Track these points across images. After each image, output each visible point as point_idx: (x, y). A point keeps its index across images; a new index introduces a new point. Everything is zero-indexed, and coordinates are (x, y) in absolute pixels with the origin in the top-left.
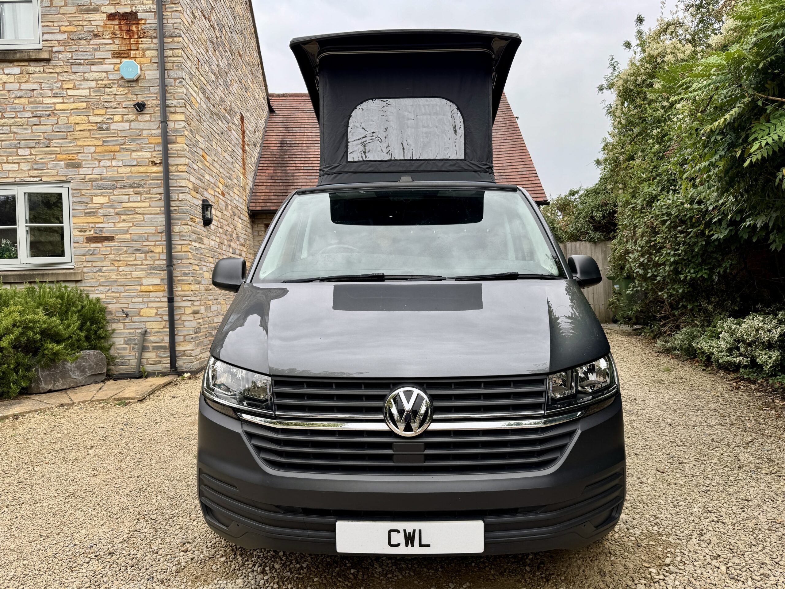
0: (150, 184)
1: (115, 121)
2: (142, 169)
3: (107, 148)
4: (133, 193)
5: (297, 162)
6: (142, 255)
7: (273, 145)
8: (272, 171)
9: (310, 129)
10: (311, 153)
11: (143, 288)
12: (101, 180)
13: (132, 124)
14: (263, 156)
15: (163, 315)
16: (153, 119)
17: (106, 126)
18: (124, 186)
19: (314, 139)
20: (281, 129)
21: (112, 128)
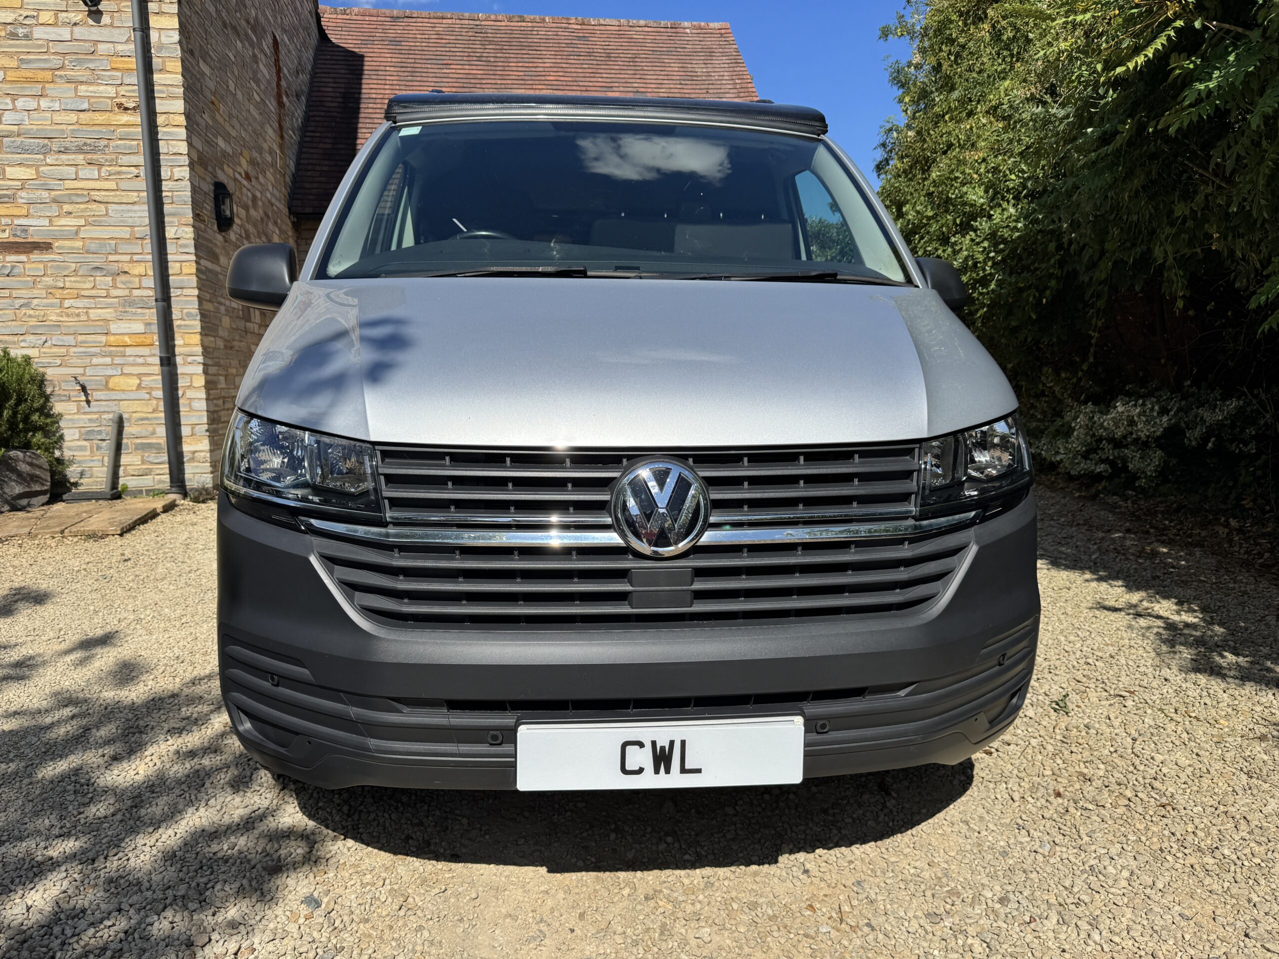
0: (117, 146)
1: (40, 22)
2: (100, 118)
3: (29, 74)
4: (83, 162)
6: (107, 279)
7: (330, 99)
11: (112, 338)
12: (19, 135)
13: (76, 29)
14: (312, 119)
15: (151, 388)
16: (116, 24)
17: (25, 31)
18: (66, 149)
21: (35, 36)
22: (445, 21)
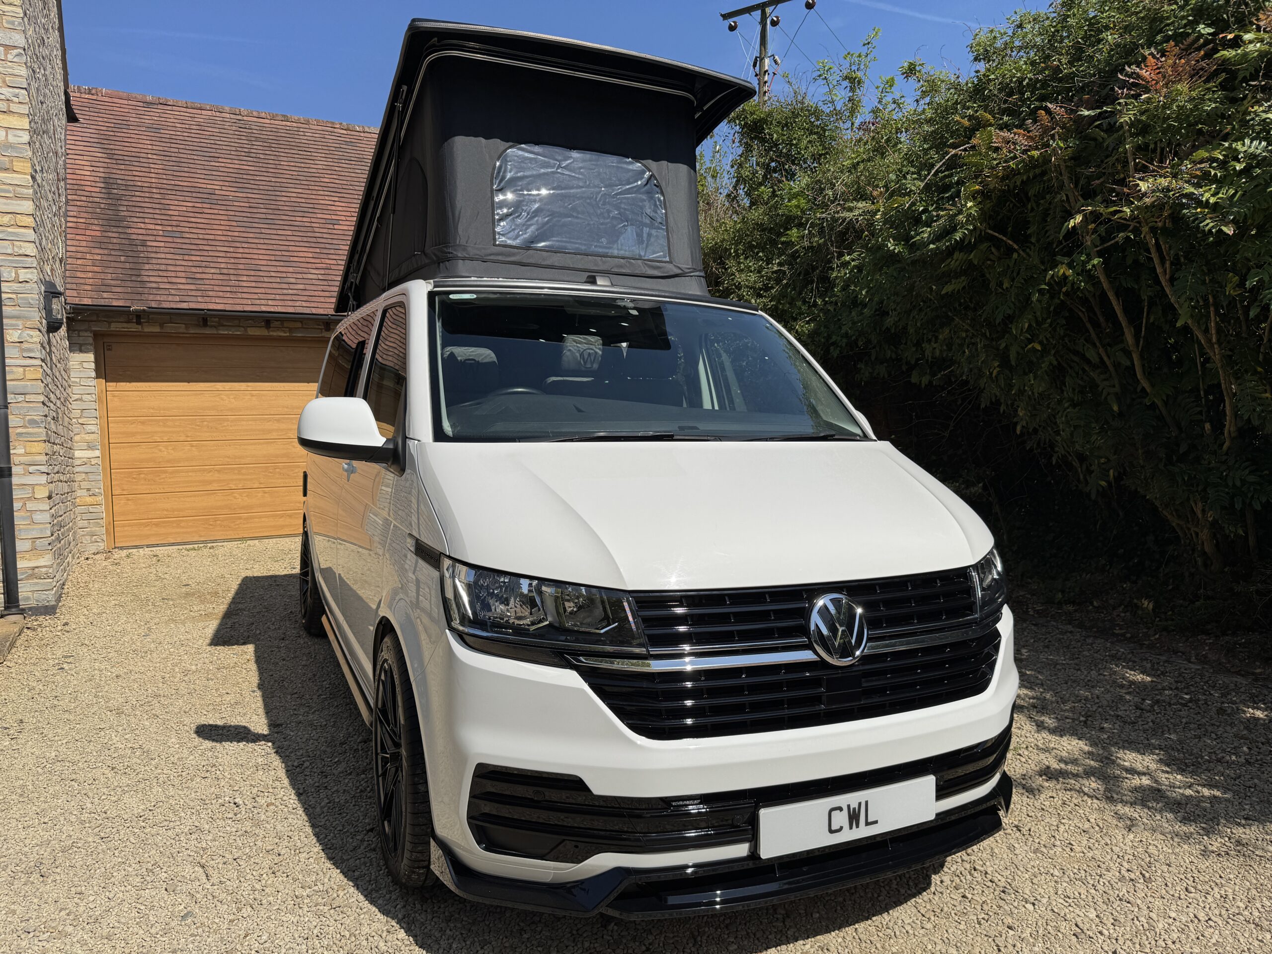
5: (147, 221)
7: (89, 183)
8: (98, 234)
9: (159, 162)
10: (172, 207)
14: (71, 203)
19: (173, 182)
20: (100, 155)
22: (204, 112)
